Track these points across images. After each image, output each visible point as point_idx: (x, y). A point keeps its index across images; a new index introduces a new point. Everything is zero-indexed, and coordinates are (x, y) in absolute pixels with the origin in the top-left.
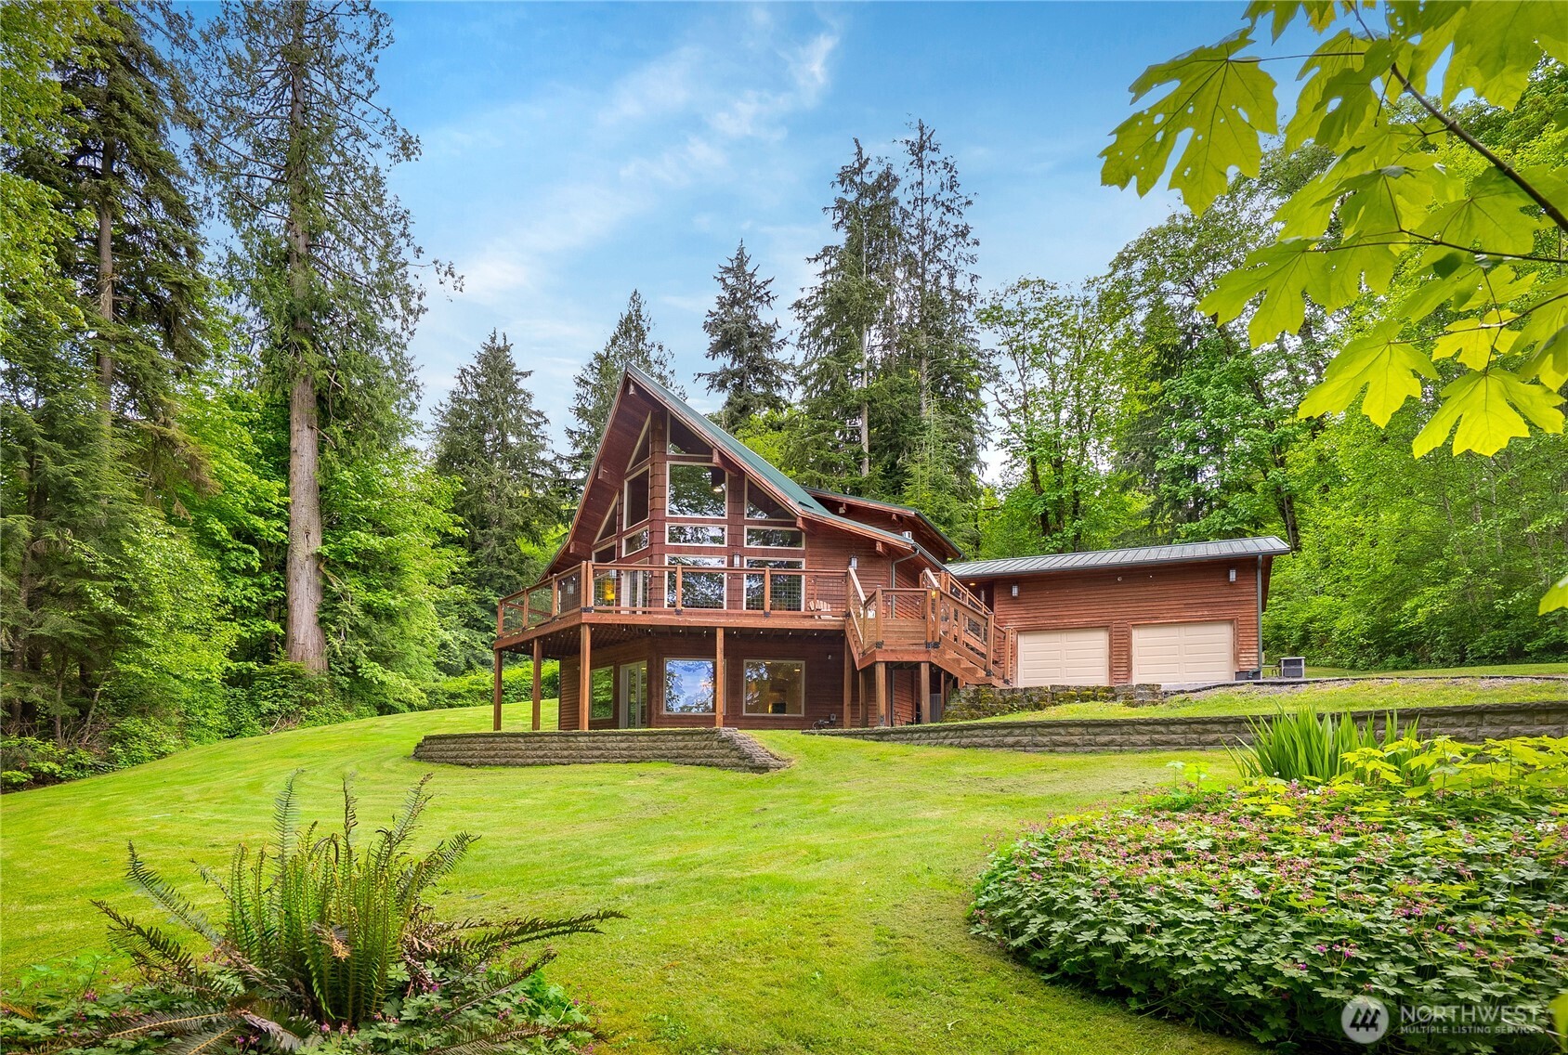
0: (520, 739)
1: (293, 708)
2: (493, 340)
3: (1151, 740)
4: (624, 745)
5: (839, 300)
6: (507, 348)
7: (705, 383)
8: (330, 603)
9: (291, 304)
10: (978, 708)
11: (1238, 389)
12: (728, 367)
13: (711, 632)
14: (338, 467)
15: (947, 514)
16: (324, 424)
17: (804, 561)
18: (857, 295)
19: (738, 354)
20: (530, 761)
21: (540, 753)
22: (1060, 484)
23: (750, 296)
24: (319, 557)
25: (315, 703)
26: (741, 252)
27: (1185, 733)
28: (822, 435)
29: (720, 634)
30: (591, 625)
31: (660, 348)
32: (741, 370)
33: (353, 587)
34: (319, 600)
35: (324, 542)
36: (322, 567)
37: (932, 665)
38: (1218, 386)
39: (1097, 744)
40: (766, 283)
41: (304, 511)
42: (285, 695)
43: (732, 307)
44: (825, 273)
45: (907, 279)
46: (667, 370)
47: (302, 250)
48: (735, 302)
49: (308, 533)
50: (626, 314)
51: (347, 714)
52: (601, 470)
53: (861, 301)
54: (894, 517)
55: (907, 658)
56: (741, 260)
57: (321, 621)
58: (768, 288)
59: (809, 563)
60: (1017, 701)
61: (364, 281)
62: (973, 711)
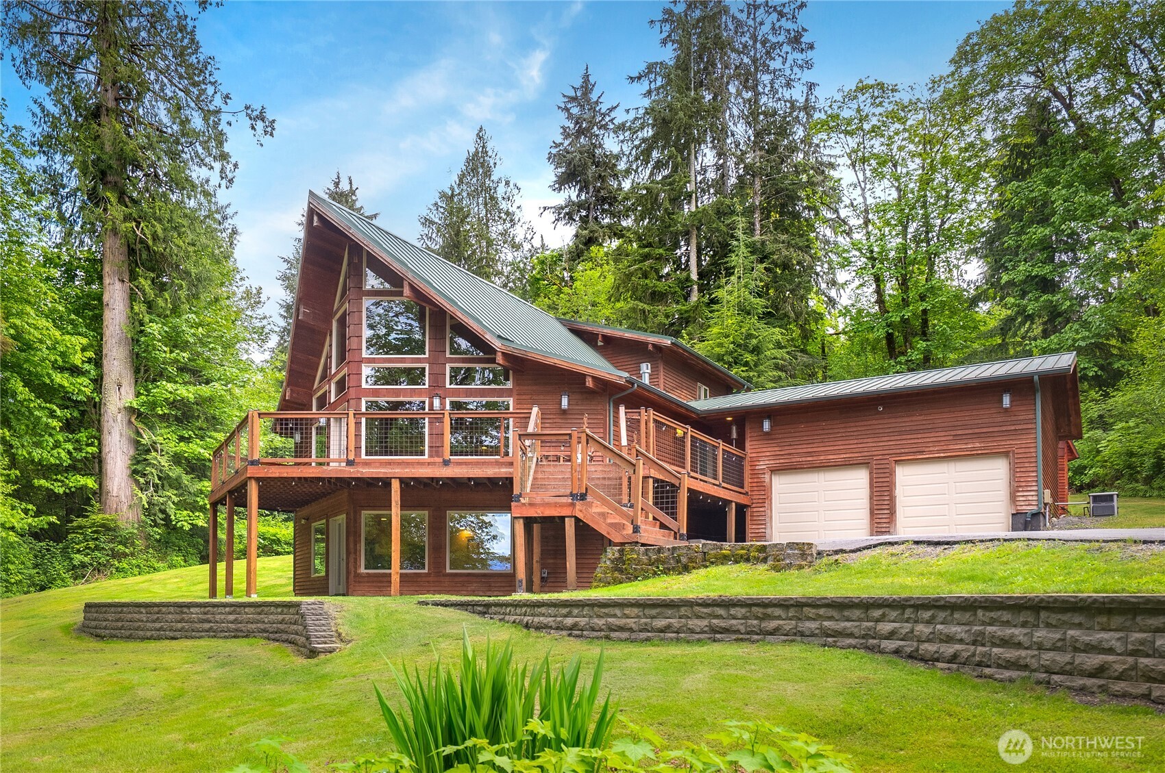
0: (143, 610)
1: (103, 560)
2: (337, 184)
3: (710, 626)
4: (231, 617)
5: (664, 119)
6: (353, 193)
7: (550, 216)
8: (141, 453)
9: (99, 158)
10: (621, 571)
11: (1090, 187)
12: (574, 198)
13: (387, 483)
14: (147, 319)
15: (754, 341)
16: (133, 277)
17: (511, 401)
18: (681, 114)
19: (584, 187)
20: (149, 634)
21: (158, 625)
22: (906, 303)
23: (596, 124)
24: (131, 410)
25: (125, 555)
26: (586, 77)
27: (745, 618)
28: (647, 263)
29: (396, 485)
30: (258, 479)
31: (507, 183)
32: (586, 201)
33: (166, 439)
34: (132, 452)
35: (138, 394)
36: (133, 420)
37: (577, 520)
38: (1069, 185)
39: (653, 630)
40: (612, 109)
41: (117, 364)
42: (97, 548)
43: (578, 137)
44: (649, 92)
45: (739, 94)
46: (515, 206)
47: (111, 104)
48: (580, 132)
49: (120, 386)
50: (472, 150)
51: (161, 565)
52: (302, 310)
53: (685, 119)
54: (650, 347)
55: (549, 512)
56: (587, 87)
57: (135, 472)
58: (613, 115)
59: (518, 403)
60: (663, 563)
61: (169, 131)
62: (617, 574)
